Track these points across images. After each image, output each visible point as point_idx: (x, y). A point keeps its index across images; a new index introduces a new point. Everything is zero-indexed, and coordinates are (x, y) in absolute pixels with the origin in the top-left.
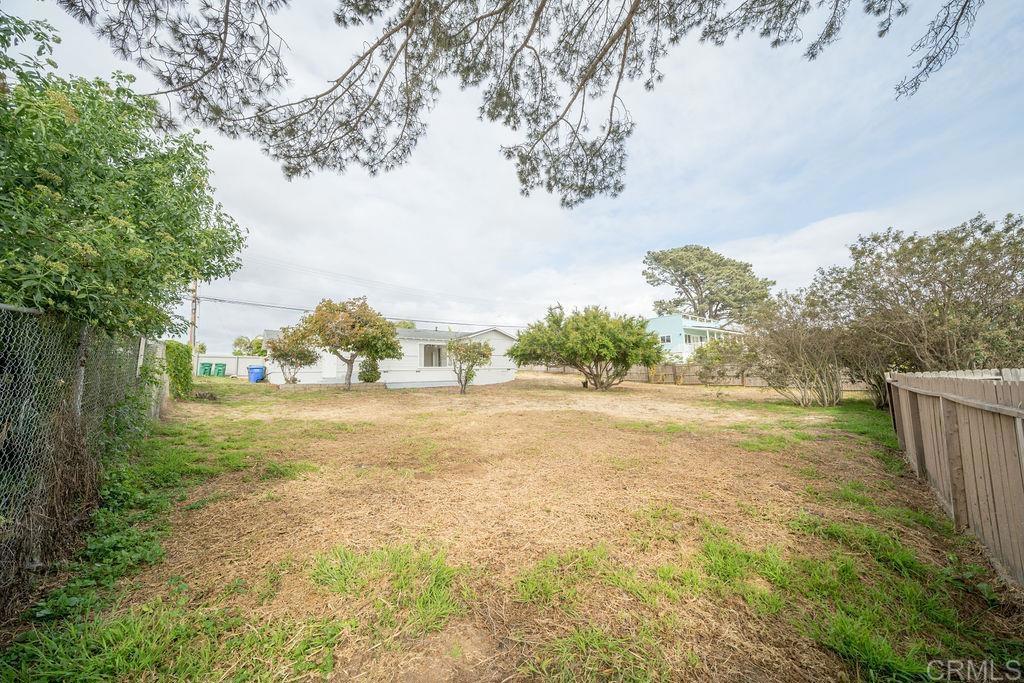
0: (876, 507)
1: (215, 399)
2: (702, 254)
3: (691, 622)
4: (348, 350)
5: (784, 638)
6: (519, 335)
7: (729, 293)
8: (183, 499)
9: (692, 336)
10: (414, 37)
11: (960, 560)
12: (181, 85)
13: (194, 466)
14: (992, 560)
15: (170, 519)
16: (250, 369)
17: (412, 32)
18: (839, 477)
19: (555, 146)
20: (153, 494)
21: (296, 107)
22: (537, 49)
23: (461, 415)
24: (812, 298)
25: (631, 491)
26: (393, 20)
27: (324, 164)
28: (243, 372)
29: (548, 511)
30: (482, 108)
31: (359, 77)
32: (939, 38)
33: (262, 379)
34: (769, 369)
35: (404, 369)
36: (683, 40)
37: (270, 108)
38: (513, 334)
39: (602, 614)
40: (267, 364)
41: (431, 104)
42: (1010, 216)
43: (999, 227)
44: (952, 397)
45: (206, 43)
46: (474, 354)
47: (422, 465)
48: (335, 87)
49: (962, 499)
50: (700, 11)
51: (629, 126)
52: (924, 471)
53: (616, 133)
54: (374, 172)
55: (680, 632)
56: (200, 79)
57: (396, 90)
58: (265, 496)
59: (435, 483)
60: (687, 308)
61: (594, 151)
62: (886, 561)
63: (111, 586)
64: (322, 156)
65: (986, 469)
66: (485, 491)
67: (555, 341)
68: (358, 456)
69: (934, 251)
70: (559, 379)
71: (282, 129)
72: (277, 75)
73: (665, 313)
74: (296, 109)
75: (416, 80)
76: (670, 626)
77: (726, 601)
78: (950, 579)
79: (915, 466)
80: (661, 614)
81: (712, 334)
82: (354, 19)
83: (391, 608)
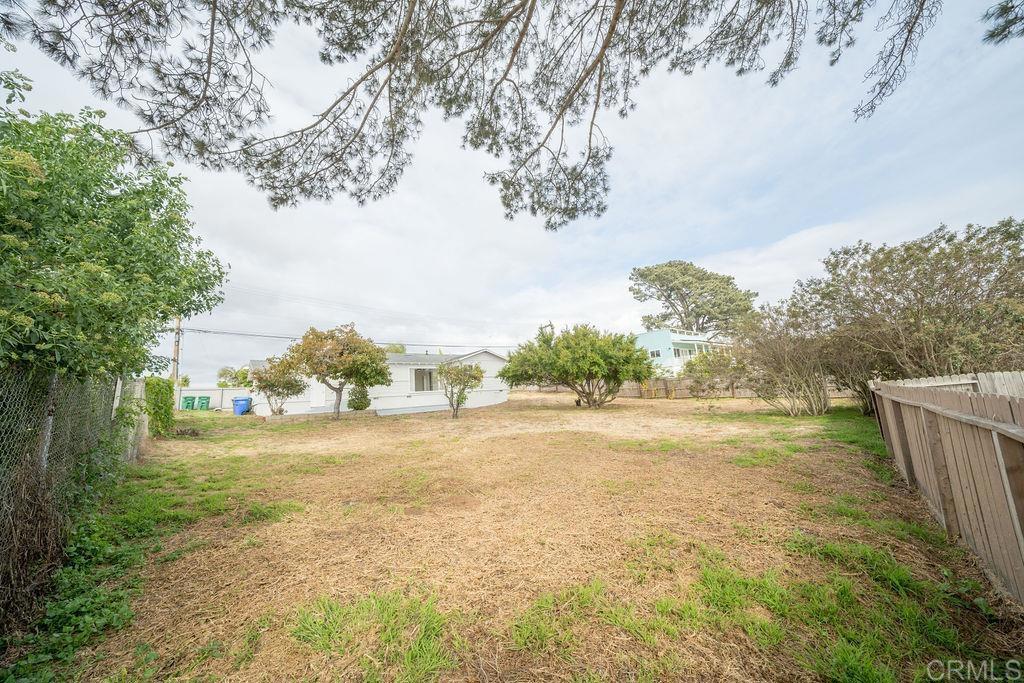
0: (870, 521)
1: (197, 435)
2: (685, 269)
3: (692, 661)
4: (336, 378)
5: (787, 672)
6: (510, 356)
7: (714, 305)
8: (157, 550)
9: (681, 349)
10: (397, 73)
11: (955, 573)
12: (162, 123)
13: (172, 512)
14: (986, 571)
15: (143, 574)
16: (235, 401)
17: (395, 68)
18: (832, 490)
19: (537, 172)
20: (125, 546)
21: (281, 141)
22: (516, 81)
23: (454, 441)
24: (793, 309)
25: (627, 518)
26: (376, 57)
27: (310, 193)
28: (228, 405)
29: (543, 544)
30: (465, 137)
31: (344, 111)
32: (889, 65)
33: (248, 410)
34: (757, 381)
35: (394, 396)
36: (653, 72)
37: (256, 141)
38: (504, 354)
39: (600, 658)
40: (253, 395)
41: (415, 135)
42: (970, 226)
43: (961, 237)
44: (932, 407)
45: (188, 83)
46: (467, 377)
47: (413, 499)
48: (320, 121)
49: (951, 510)
50: (668, 44)
51: (607, 150)
52: (913, 480)
53: (595, 158)
54: (362, 202)
55: (681, 672)
56: (182, 116)
57: (380, 122)
58: (246, 542)
59: (426, 519)
60: (675, 321)
61: (575, 175)
62: (882, 580)
63: (71, 658)
64: (306, 186)
65: (971, 480)
66: (478, 524)
67: (546, 360)
68: (346, 492)
69: (903, 261)
70: (552, 398)
71: (268, 161)
72: (260, 111)
73: (653, 327)
74: (282, 143)
75: (400, 113)
76: (670, 666)
77: (725, 635)
78: (947, 596)
79: (904, 474)
80: (661, 654)
81: (700, 347)
82: (339, 58)
83: (378, 665)
